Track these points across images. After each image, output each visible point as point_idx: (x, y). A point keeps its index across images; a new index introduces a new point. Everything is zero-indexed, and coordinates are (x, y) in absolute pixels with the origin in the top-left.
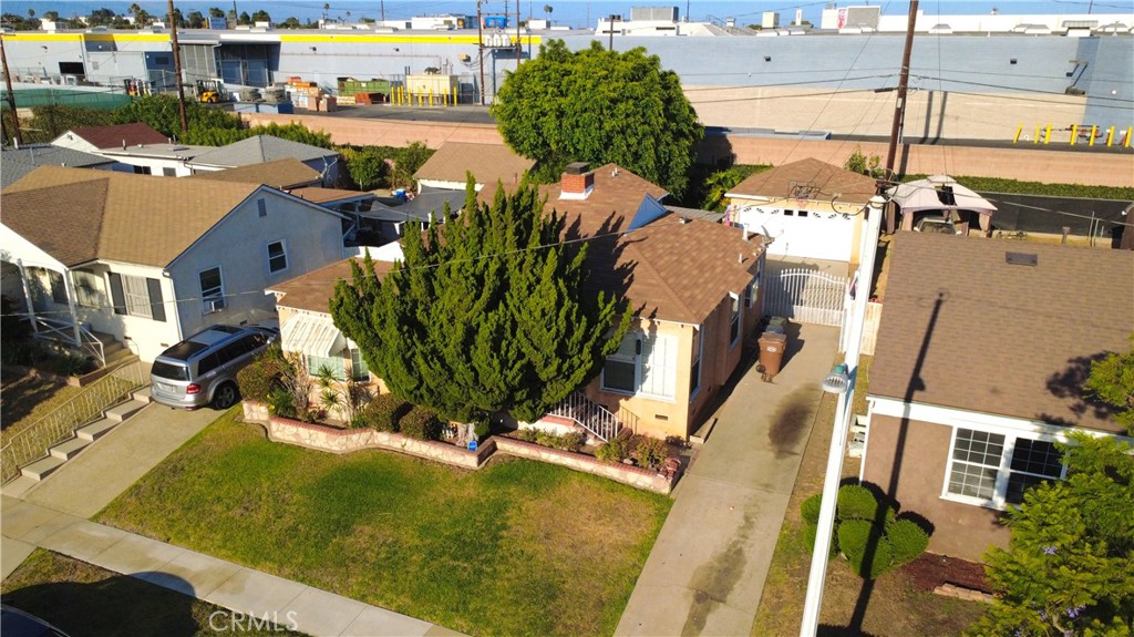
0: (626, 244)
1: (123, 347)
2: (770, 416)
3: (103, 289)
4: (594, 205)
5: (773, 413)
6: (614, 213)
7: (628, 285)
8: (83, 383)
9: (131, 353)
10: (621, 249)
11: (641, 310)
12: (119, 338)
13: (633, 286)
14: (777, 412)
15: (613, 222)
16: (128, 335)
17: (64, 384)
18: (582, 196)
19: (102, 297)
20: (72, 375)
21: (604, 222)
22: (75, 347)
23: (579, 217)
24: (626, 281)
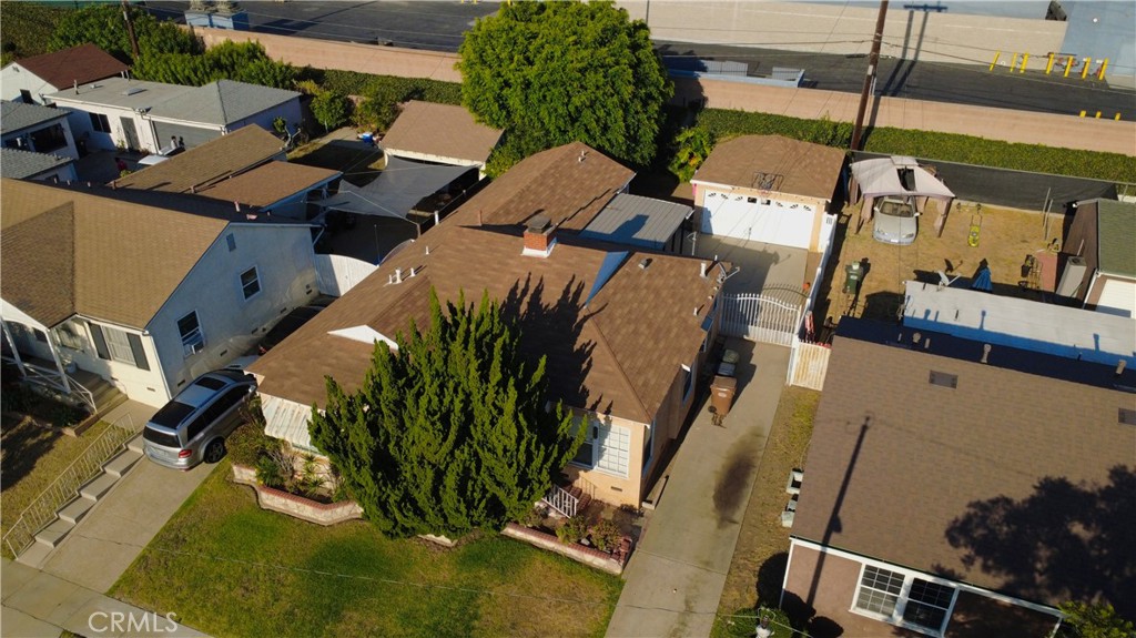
0: (585, 319)
1: (112, 387)
2: (716, 472)
3: (84, 335)
4: (557, 266)
5: (719, 468)
6: (574, 277)
7: (587, 371)
8: (78, 433)
9: (119, 392)
10: (580, 326)
11: (597, 403)
12: (105, 377)
13: (591, 373)
14: (723, 466)
15: (573, 289)
16: (114, 376)
17: (60, 434)
18: (544, 254)
19: (83, 341)
20: (66, 425)
21: (564, 288)
22: (66, 393)
23: (541, 280)
24: (584, 366)
